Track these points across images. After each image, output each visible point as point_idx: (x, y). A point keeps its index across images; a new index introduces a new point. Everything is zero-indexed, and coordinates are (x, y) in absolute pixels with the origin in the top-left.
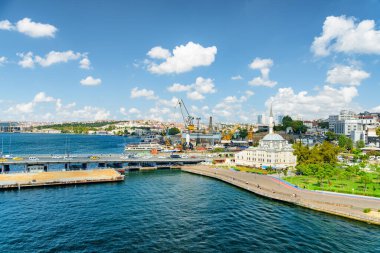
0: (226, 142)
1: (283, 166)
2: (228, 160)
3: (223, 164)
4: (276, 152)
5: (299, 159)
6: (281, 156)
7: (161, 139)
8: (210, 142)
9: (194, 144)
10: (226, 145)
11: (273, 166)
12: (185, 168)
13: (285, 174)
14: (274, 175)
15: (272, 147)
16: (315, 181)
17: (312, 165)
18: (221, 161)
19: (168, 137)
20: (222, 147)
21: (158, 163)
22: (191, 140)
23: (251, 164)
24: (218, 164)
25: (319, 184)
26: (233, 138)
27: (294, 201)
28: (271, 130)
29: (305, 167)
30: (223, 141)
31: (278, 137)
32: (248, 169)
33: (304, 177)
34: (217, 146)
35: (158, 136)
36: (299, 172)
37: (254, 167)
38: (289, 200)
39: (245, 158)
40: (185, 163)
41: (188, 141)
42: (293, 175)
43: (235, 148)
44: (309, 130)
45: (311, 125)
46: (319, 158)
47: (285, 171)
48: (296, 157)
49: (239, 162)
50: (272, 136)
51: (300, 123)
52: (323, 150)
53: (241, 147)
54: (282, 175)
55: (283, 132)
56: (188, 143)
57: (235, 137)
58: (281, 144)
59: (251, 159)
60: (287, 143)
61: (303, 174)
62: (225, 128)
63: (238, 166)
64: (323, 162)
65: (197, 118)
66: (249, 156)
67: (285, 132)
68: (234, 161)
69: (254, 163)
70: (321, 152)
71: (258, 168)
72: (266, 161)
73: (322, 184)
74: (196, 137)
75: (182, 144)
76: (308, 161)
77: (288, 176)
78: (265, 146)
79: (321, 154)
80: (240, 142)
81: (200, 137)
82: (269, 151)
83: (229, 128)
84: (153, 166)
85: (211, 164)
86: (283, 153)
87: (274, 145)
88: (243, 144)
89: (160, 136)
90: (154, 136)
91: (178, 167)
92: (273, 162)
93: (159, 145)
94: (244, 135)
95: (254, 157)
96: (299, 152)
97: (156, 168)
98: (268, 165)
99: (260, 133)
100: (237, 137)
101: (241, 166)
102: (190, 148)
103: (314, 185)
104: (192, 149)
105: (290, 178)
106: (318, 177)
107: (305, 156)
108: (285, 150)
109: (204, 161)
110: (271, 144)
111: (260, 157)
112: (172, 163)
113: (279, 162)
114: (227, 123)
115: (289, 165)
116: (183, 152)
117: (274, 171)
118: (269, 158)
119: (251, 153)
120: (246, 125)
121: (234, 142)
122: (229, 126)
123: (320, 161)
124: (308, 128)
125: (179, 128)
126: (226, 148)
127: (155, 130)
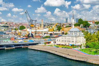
0: (51, 33)
1: (79, 44)
2: (52, 42)
3: (50, 44)
4: (76, 37)
5: (87, 40)
7: (15, 32)
8: (42, 33)
9: (34, 34)
10: (51, 34)
11: (74, 44)
12: (30, 47)
13: (81, 48)
14: (75, 49)
15: (74, 35)
16: (94, 50)
17: (93, 43)
18: (49, 43)
19: (19, 31)
20: (49, 35)
21: (15, 45)
22: (32, 32)
24: (47, 45)
25: (96, 52)
26: (54, 31)
27: (85, 60)
28: (73, 26)
29: (89, 44)
30: (49, 32)
31: (76, 29)
32: (63, 46)
33: (90, 49)
34: (46, 35)
35: (13, 31)
36: (87, 47)
37: (65, 45)
38: (83, 60)
39: (61, 41)
40: (30, 44)
41: (30, 33)
42: (84, 48)
43: (55, 36)
44: (90, 25)
45: (91, 23)
46: (96, 39)
47: (80, 46)
48: (85, 39)
49: (58, 43)
51: (87, 22)
52: (98, 35)
53: (59, 36)
54: (79, 48)
55: (78, 27)
56: (31, 34)
57: (55, 30)
58: (78, 33)
59: (64, 41)
60: (81, 32)
61: (89, 47)
62: (49, 25)
63: (57, 45)
64: (98, 41)
65: (35, 21)
66: (63, 40)
67: (79, 27)
68: (55, 42)
69: (65, 43)
70: (97, 36)
71: (68, 45)
72: (71, 42)
73: (98, 51)
74: (35, 30)
75: (27, 34)
76: (91, 41)
77: (82, 48)
78: (70, 34)
79: (97, 37)
80: (58, 32)
81: (37, 30)
82: (72, 37)
83: (51, 25)
84: (12, 47)
85: (44, 45)
86: (79, 37)
87: (75, 34)
88: (59, 33)
89: (15, 31)
90: (11, 30)
91: (26, 47)
92: (74, 42)
93: (14, 35)
94: (60, 29)
95: (65, 40)
96: (87, 37)
97: (14, 48)
98: (72, 44)
99: (68, 28)
100: (56, 30)
101: (59, 45)
102: (32, 36)
103: (94, 52)
104: (33, 37)
105: (83, 49)
106: (96, 48)
107: (90, 39)
108: (80, 36)
109: (40, 43)
110: (74, 33)
111: (68, 40)
112: (23, 45)
113: (77, 42)
114: (50, 23)
115: (82, 43)
116: (28, 39)
117: (75, 46)
118: (73, 40)
119: (64, 38)
120: (60, 24)
121: (55, 32)
122: (51, 24)
123: (97, 41)
124: (90, 24)
125: (25, 26)
126: (51, 36)
127: (12, 27)
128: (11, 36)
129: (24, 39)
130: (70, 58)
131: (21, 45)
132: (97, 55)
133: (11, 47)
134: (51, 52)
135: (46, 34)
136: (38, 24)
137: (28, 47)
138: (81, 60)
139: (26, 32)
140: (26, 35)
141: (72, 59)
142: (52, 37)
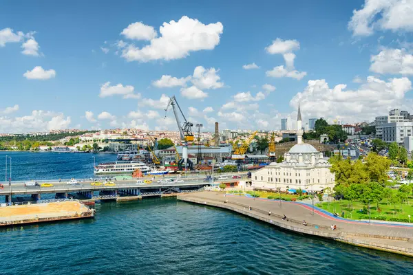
0: (239, 157)
1: (317, 188)
2: (242, 183)
3: (236, 188)
4: (307, 169)
5: (338, 177)
6: (314, 174)
7: (147, 155)
8: (216, 157)
9: (194, 161)
10: (239, 161)
11: (303, 188)
12: (182, 196)
13: (321, 199)
14: (304, 201)
15: (301, 163)
16: (360, 206)
17: (356, 185)
18: (232, 185)
19: (157, 152)
20: (234, 163)
21: (143, 190)
22: (189, 156)
23: (273, 186)
24: (229, 189)
25: (365, 211)
26: (248, 151)
27: (333, 235)
28: (300, 139)
29: (346, 188)
30: (234, 157)
31: (308, 148)
32: (270, 194)
33: (346, 202)
34: (226, 163)
35: (141, 152)
36: (339, 196)
37: (278, 191)
38: (326, 235)
39: (266, 179)
40: (182, 189)
41: (185, 157)
42: (332, 200)
43: (251, 165)
44: (349, 137)
45: (352, 130)
46: (364, 174)
47: (320, 194)
48: (333, 176)
49: (256, 184)
50: (301, 146)
51: (338, 127)
52: (368, 165)
53: (260, 164)
54: (316, 200)
55: (314, 141)
56: (186, 161)
57: (251, 150)
58: (313, 158)
59: (274, 180)
60: (322, 157)
61: (344, 198)
62: (236, 137)
63: (256, 190)
64: (369, 180)
65: (198, 125)
66: (270, 176)
67: (318, 142)
68: (251, 183)
69: (278, 186)
70: (366, 166)
71: (284, 192)
72: (294, 181)
73: (370, 210)
74: (196, 151)
75: (177, 161)
76: (349, 179)
77: (325, 201)
78: (292, 161)
79: (367, 169)
80: (259, 156)
81: (203, 151)
82: (298, 168)
83: (243, 138)
84: (136, 195)
85: (219, 189)
86: (316, 169)
87: (304, 159)
88: (263, 159)
89: (146, 152)
90: (136, 151)
91: (172, 194)
92: (303, 183)
93: (143, 164)
94: (263, 146)
95: (278, 177)
96: (337, 169)
97: (140, 197)
98: (297, 187)
99: (285, 144)
100: (254, 150)
101: (261, 190)
102: (189, 167)
103: (358, 212)
104: (192, 169)
105: (326, 204)
106: (364, 201)
107: (346, 174)
108: (320, 165)
109: (209, 185)
110: (301, 158)
111: (286, 177)
112: (164, 189)
113: (311, 182)
114: (239, 131)
115: (325, 187)
116: (179, 173)
117: (305, 195)
118: (298, 178)
119: (274, 171)
120: (266, 133)
121: (250, 156)
122: (242, 135)
123: (366, 179)
124: (348, 134)
125: (172, 140)
126: (239, 165)
127: (138, 142)
128: (133, 165)
129: (167, 173)
130: (289, 228)
131: (158, 190)
132: (368, 221)
133: (133, 195)
134: (237, 209)
135: (226, 161)
136: (206, 133)
137: (177, 194)
138: (321, 234)
139: (173, 156)
140: (175, 162)
141: (295, 230)
142: (242, 170)
